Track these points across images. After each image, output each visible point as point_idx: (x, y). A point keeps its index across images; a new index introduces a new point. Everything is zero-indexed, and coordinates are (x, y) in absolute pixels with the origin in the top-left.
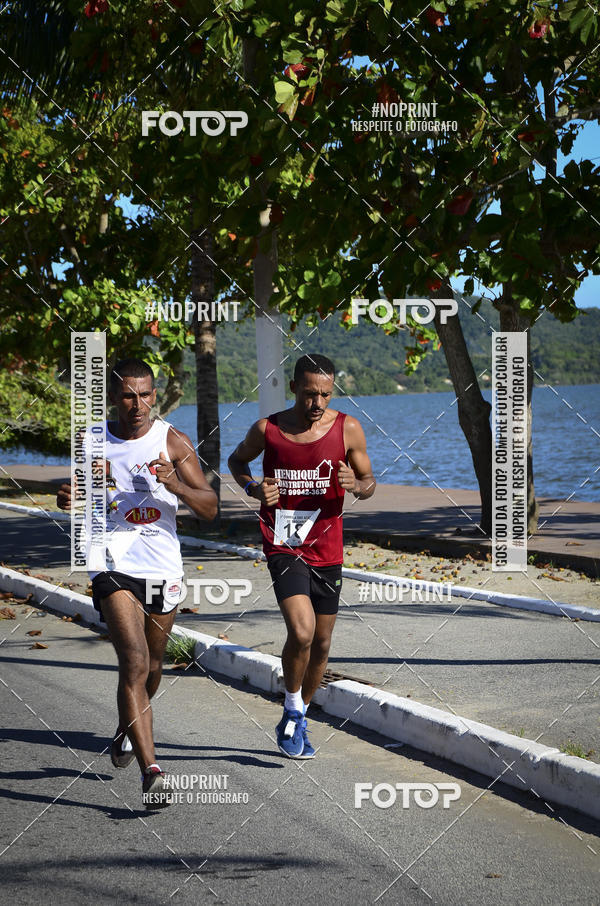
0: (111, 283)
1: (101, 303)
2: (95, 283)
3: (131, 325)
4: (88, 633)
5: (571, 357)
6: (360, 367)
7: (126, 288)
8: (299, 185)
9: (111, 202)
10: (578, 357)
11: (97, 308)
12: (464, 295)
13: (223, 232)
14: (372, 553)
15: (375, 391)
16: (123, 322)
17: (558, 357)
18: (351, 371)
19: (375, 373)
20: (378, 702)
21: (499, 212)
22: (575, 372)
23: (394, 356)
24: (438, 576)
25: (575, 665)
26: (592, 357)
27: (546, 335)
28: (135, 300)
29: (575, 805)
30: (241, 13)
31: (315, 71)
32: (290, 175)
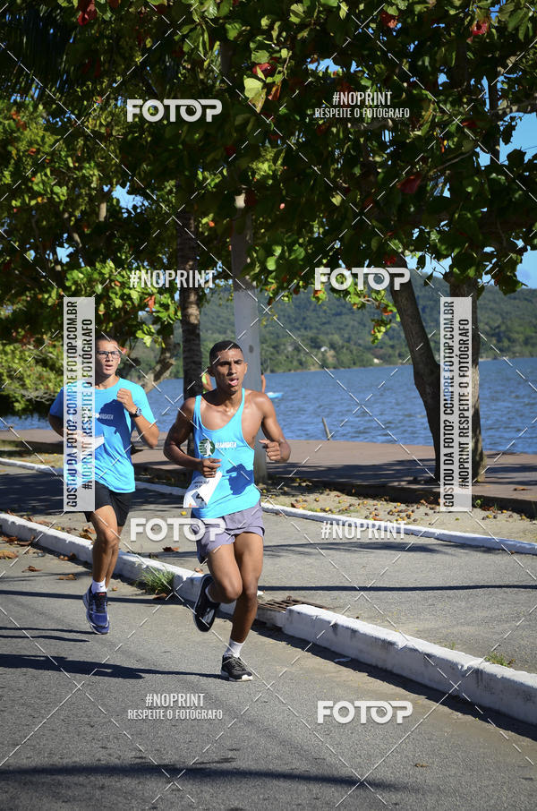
0: (112, 264)
2: (97, 264)
3: (131, 299)
6: (341, 343)
7: (125, 269)
8: (272, 174)
9: (109, 193)
12: (416, 269)
13: (205, 220)
14: (337, 499)
16: (125, 298)
18: (332, 346)
19: (353, 347)
24: (393, 518)
29: (497, 707)
30: (215, 20)
31: (280, 69)
32: (265, 166)
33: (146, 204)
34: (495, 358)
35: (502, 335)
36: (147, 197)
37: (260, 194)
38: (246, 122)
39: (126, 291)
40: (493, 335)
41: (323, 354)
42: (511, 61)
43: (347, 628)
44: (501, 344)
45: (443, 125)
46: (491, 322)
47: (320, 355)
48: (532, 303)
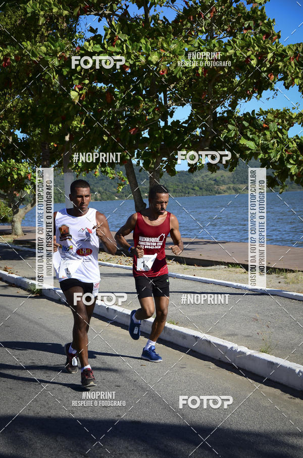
0: (14, 161)
1: (10, 168)
2: (7, 161)
3: (21, 175)
4: (4, 284)
5: (175, 187)
6: (103, 191)
7: (19, 163)
8: (79, 126)
9: (13, 132)
11: (9, 170)
12: (137, 166)
13: (52, 144)
14: (105, 255)
15: (108, 199)
16: (18, 174)
17: (171, 188)
18: (99, 192)
19: (107, 193)
20: (105, 307)
21: (148, 137)
22: (177, 193)
23: (114, 187)
24: (127, 263)
27: (167, 180)
28: (22, 167)
29: (172, 341)
30: (57, 67)
31: (85, 87)
32: (76, 123)
33: (28, 137)
36: (28, 134)
37: (75, 135)
38: (69, 107)
39: (19, 172)
41: (96, 195)
42: (172, 86)
43: (113, 309)
45: (147, 110)
47: (94, 196)
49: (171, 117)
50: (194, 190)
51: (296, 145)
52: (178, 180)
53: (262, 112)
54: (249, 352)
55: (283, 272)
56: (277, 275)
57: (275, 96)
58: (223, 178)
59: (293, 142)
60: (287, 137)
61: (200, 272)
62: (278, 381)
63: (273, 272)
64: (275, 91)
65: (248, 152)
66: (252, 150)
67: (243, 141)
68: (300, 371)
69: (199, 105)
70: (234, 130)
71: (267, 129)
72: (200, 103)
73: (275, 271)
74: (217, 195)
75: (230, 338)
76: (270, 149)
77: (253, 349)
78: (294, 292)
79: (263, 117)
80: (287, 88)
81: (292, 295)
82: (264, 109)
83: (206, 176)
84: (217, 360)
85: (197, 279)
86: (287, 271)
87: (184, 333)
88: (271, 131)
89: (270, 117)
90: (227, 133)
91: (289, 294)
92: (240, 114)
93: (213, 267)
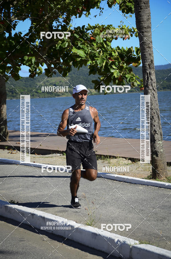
10: (24, 91)
25: (16, 177)
26: (28, 91)
27: (15, 85)
29: (12, 218)
34: (11, 99)
35: (13, 92)
40: (10, 92)
42: (15, 3)
44: (13, 95)
46: (10, 88)
48: (23, 81)
49: (14, 30)
50: (37, 93)
51: (117, 54)
52: (24, 85)
53: (91, 27)
54: (76, 225)
55: (108, 158)
56: (102, 161)
57: (101, 13)
58: (61, 83)
59: (116, 51)
60: (111, 47)
61: (39, 160)
62: (100, 249)
63: (99, 158)
64: (102, 9)
65: (79, 59)
66: (82, 57)
67: (74, 50)
68: (118, 241)
69: (37, 19)
70: (67, 41)
71: (94, 41)
72: (38, 18)
73: (101, 157)
74: (56, 97)
75: (61, 214)
76: (97, 57)
77: (80, 223)
78: (115, 174)
79: (91, 31)
80: (110, 6)
81: (114, 177)
82: (92, 25)
83: (47, 81)
84: (51, 233)
85: (36, 165)
86: (110, 157)
87: (23, 211)
88: (97, 43)
89: (96, 31)
90: (61, 44)
91: (111, 176)
92: (72, 28)
93: (50, 155)
